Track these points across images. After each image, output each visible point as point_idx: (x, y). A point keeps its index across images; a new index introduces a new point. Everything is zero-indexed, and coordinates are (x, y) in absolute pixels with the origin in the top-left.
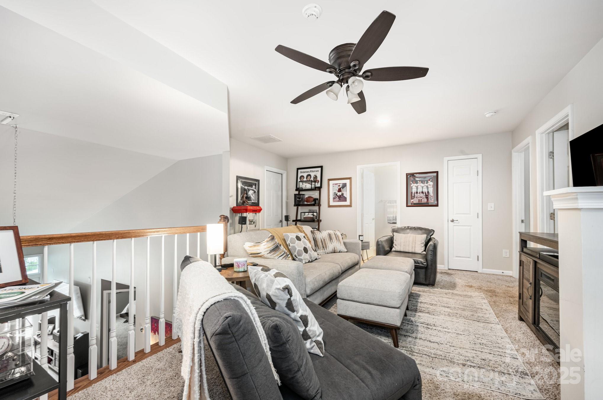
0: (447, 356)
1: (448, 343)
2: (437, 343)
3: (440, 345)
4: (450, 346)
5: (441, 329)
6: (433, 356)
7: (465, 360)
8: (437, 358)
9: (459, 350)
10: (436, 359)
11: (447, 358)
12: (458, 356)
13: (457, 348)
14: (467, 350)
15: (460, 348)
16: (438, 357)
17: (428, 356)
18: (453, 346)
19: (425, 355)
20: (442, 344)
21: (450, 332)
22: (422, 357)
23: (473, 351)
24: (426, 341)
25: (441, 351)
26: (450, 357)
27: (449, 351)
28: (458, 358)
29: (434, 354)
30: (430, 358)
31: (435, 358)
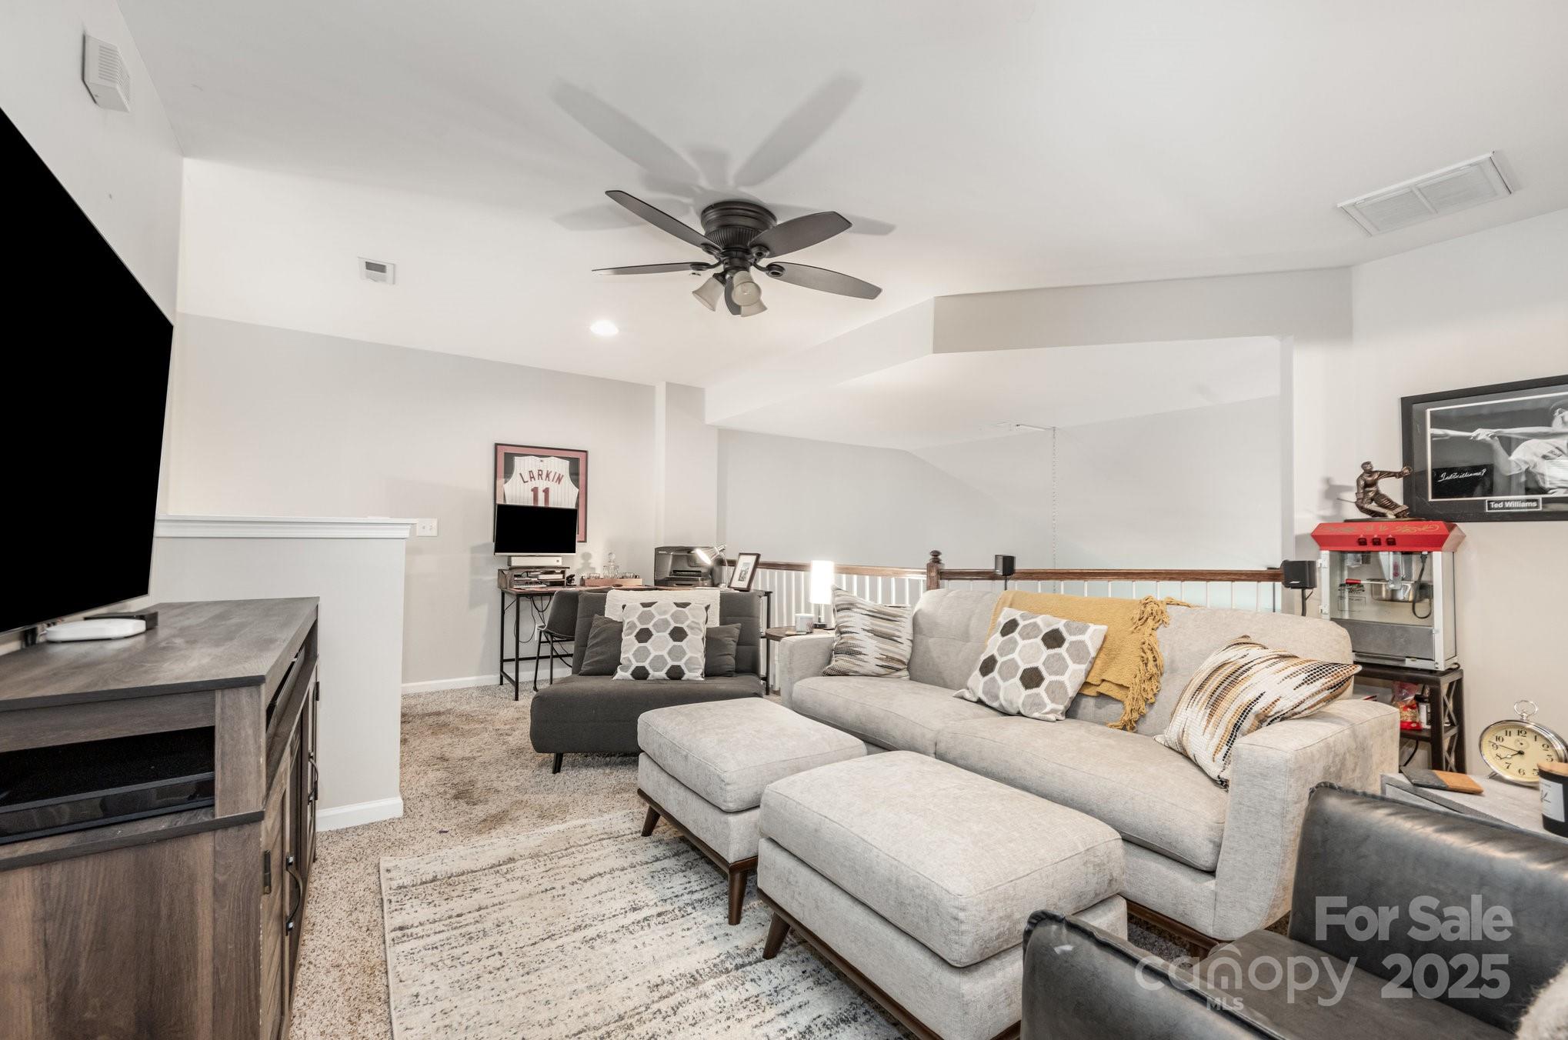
0: (548, 862)
1: (561, 892)
2: (585, 881)
3: (575, 879)
4: (554, 888)
5: (601, 928)
6: (573, 849)
7: (512, 871)
8: (562, 850)
9: (530, 888)
10: (564, 848)
11: (546, 857)
12: (529, 873)
13: (537, 889)
14: (513, 896)
15: (530, 894)
16: (563, 852)
17: (580, 846)
18: (546, 890)
19: (586, 844)
20: (573, 884)
21: (574, 930)
22: (589, 838)
23: (501, 899)
24: (607, 870)
25: (565, 866)
26: (543, 863)
27: (550, 873)
28: (527, 867)
29: (573, 853)
30: (575, 842)
31: (566, 849)
